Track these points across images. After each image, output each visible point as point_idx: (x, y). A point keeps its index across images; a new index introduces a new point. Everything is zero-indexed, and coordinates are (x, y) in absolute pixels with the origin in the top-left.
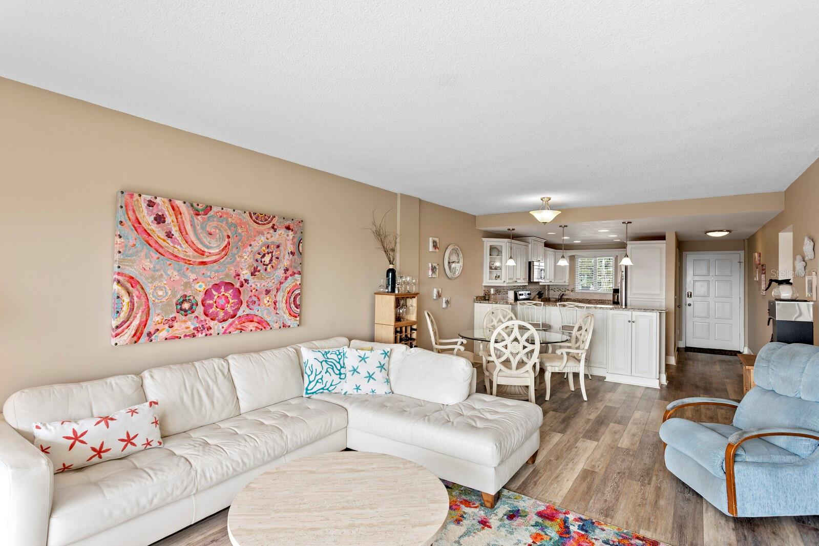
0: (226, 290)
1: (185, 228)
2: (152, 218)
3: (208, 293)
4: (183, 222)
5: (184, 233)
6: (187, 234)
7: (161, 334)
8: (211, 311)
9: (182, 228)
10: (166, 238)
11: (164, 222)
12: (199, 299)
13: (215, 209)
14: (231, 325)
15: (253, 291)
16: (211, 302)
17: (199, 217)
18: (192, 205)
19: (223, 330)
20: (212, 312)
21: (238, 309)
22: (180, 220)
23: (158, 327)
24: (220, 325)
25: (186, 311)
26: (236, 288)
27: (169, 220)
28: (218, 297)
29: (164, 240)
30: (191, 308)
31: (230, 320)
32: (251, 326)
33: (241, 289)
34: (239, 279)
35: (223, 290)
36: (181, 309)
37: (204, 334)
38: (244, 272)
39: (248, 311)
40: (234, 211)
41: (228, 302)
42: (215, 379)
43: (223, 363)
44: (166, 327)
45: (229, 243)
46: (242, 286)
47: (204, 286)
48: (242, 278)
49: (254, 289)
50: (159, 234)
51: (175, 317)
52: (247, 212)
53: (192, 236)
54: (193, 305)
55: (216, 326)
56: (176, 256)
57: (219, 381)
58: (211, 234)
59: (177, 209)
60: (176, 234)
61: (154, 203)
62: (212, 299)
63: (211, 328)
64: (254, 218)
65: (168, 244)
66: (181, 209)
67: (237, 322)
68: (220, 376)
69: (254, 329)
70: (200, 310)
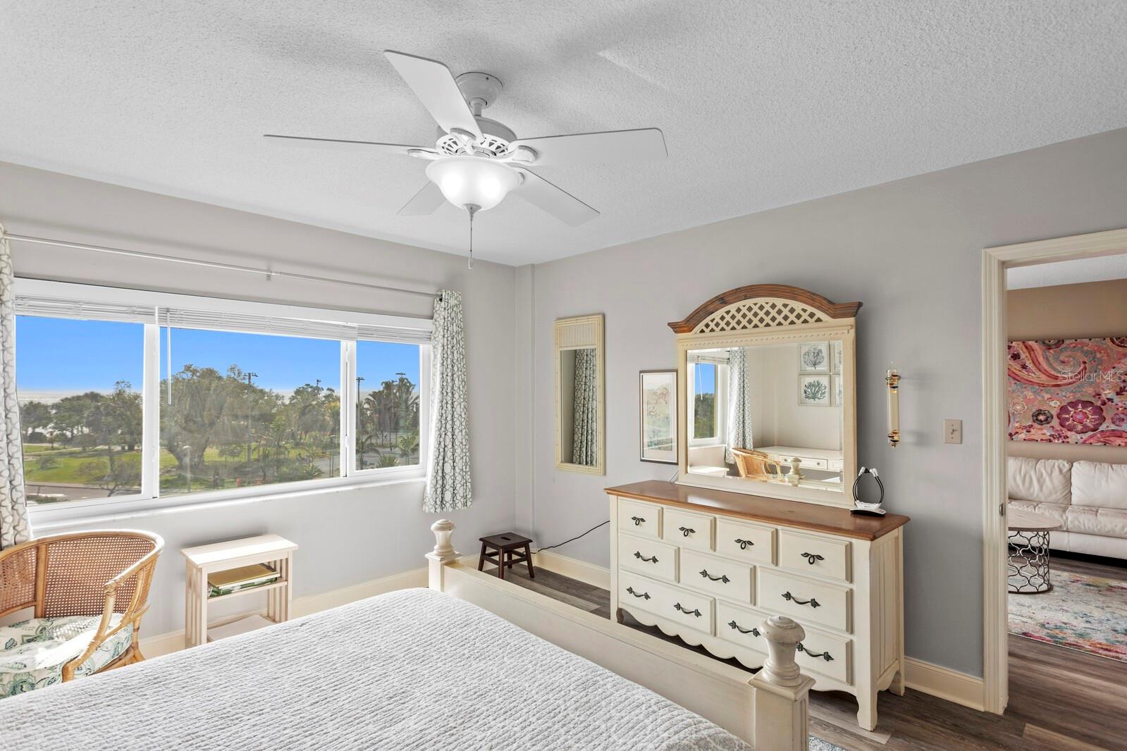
0: (1083, 408)
1: (1037, 360)
2: (1009, 357)
3: (1063, 409)
4: (1036, 356)
5: (1037, 364)
6: (1040, 364)
7: (1020, 436)
8: (1067, 423)
9: (1035, 360)
10: (1021, 369)
11: (1019, 358)
12: (1054, 412)
13: (1067, 342)
14: (1091, 437)
15: (1120, 409)
16: (1067, 416)
17: (1051, 351)
18: (1044, 343)
19: (1082, 441)
20: (1069, 424)
21: (1101, 424)
22: (1032, 355)
23: (1017, 430)
24: (1079, 436)
25: (1041, 421)
26: (1097, 406)
27: (1023, 356)
28: (1075, 412)
29: (1020, 371)
30: (1046, 420)
31: (1090, 433)
32: (1119, 441)
33: (1102, 407)
34: (1100, 398)
35: (1080, 406)
36: (1037, 420)
37: (1061, 441)
38: (1106, 392)
39: (1113, 427)
40: (1090, 340)
41: (1088, 418)
42: (1049, 473)
43: (1066, 464)
44: (1025, 431)
45: (1085, 368)
46: (1104, 403)
47: (1059, 403)
48: (1104, 397)
49: (1121, 407)
50: (1015, 367)
51: (1032, 425)
52: (1108, 340)
53: (1044, 365)
54: (1048, 417)
55: (1073, 437)
56: (1031, 381)
57: (1053, 475)
58: (1063, 362)
59: (1028, 347)
60: (1029, 364)
61: (1011, 347)
62: (1069, 414)
63: (1068, 437)
64: (1117, 342)
65: (1024, 374)
66: (1033, 347)
67: (1099, 435)
68: (1056, 472)
69: (1123, 444)
70: (1055, 422)
